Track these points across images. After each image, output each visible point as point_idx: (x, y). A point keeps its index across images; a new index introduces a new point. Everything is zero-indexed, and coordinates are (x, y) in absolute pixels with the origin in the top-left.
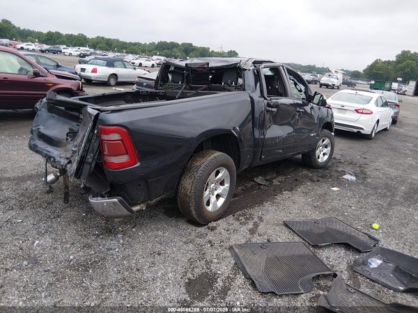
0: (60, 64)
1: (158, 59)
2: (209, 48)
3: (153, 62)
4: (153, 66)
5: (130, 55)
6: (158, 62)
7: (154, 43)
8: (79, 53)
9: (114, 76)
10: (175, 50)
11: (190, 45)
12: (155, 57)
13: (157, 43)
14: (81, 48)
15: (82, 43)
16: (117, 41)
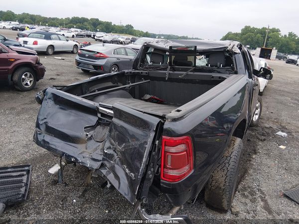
0: (7, 38)
1: (76, 31)
2: (111, 23)
3: (73, 34)
4: (73, 36)
5: (53, 28)
6: (77, 33)
7: (68, 19)
8: (12, 26)
9: (52, 47)
10: (86, 23)
11: (97, 20)
12: (73, 29)
13: (71, 18)
14: (13, 23)
15: (11, 18)
16: (39, 16)
